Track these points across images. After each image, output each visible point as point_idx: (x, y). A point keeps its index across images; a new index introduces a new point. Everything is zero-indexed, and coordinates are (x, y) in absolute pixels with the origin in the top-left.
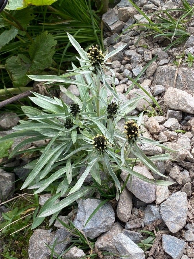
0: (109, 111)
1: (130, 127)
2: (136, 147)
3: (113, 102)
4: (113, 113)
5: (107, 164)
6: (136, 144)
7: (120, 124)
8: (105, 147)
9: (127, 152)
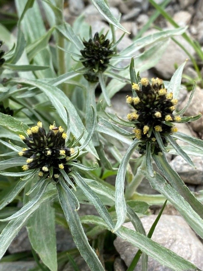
0: (87, 59)
1: (148, 98)
2: (164, 166)
3: (97, 35)
4: (97, 67)
5: (71, 218)
6: (163, 157)
7: (118, 105)
8: (61, 166)
9: (134, 177)
